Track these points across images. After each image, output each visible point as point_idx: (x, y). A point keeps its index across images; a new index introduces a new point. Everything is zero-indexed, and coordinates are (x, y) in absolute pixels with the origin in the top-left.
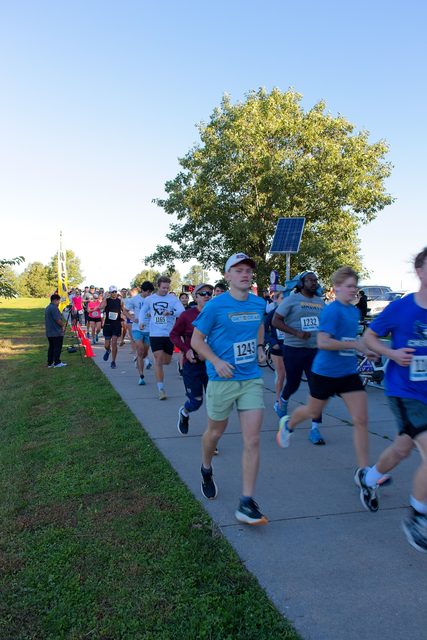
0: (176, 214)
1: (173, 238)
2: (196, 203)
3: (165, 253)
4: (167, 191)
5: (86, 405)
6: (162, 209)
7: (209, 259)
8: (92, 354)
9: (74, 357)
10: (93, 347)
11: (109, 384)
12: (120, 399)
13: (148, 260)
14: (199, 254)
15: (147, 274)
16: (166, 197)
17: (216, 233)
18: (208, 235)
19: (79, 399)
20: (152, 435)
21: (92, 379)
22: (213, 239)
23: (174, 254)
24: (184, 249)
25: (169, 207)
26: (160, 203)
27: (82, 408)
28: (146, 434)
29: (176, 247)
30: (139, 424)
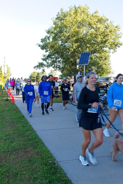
0: (45, 50)
1: (44, 60)
2: (52, 47)
3: (41, 65)
4: (42, 42)
5: (12, 119)
6: (40, 48)
7: (57, 67)
8: (14, 101)
9: (8, 102)
10: (15, 98)
11: (20, 112)
12: (24, 117)
13: (35, 67)
14: (53, 66)
15: (35, 73)
16: (41, 44)
17: (59, 58)
18: (56, 58)
19: (9, 117)
20: (35, 129)
21: (14, 110)
22: (58, 60)
23: (44, 65)
24: (48, 63)
25: (43, 48)
26: (39, 46)
27: (10, 120)
28: (33, 129)
29: (45, 63)
30: (31, 126)
